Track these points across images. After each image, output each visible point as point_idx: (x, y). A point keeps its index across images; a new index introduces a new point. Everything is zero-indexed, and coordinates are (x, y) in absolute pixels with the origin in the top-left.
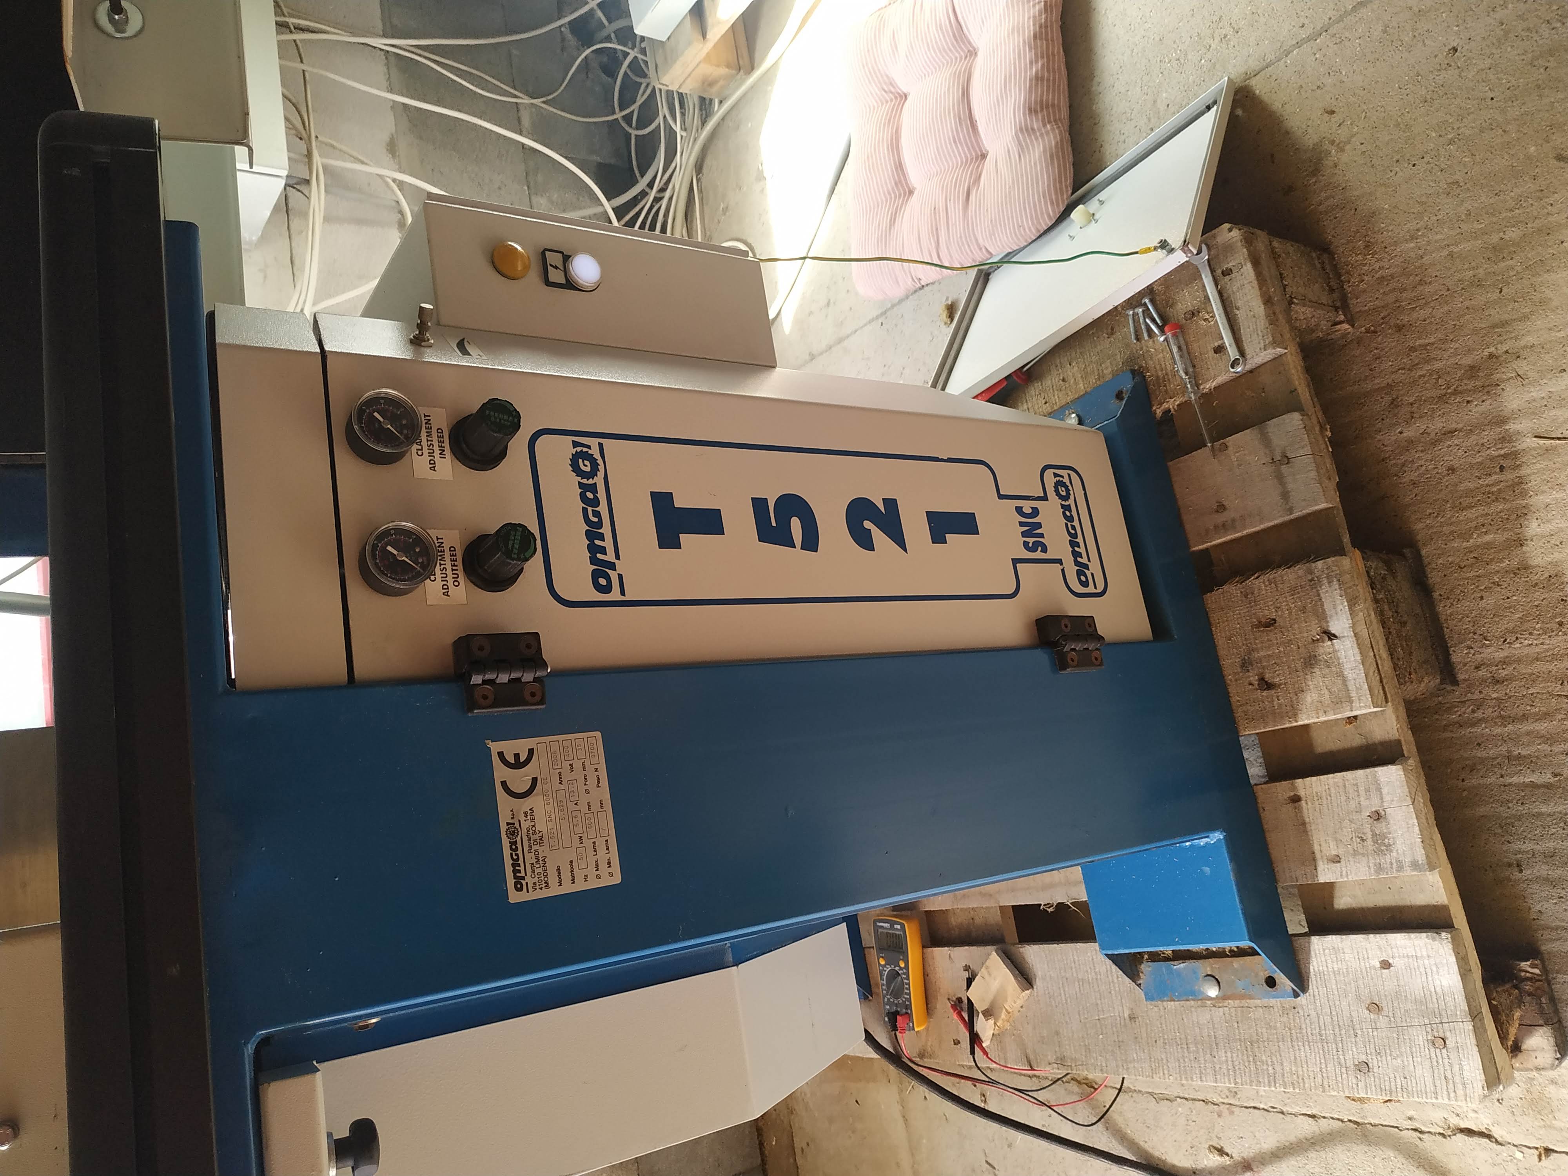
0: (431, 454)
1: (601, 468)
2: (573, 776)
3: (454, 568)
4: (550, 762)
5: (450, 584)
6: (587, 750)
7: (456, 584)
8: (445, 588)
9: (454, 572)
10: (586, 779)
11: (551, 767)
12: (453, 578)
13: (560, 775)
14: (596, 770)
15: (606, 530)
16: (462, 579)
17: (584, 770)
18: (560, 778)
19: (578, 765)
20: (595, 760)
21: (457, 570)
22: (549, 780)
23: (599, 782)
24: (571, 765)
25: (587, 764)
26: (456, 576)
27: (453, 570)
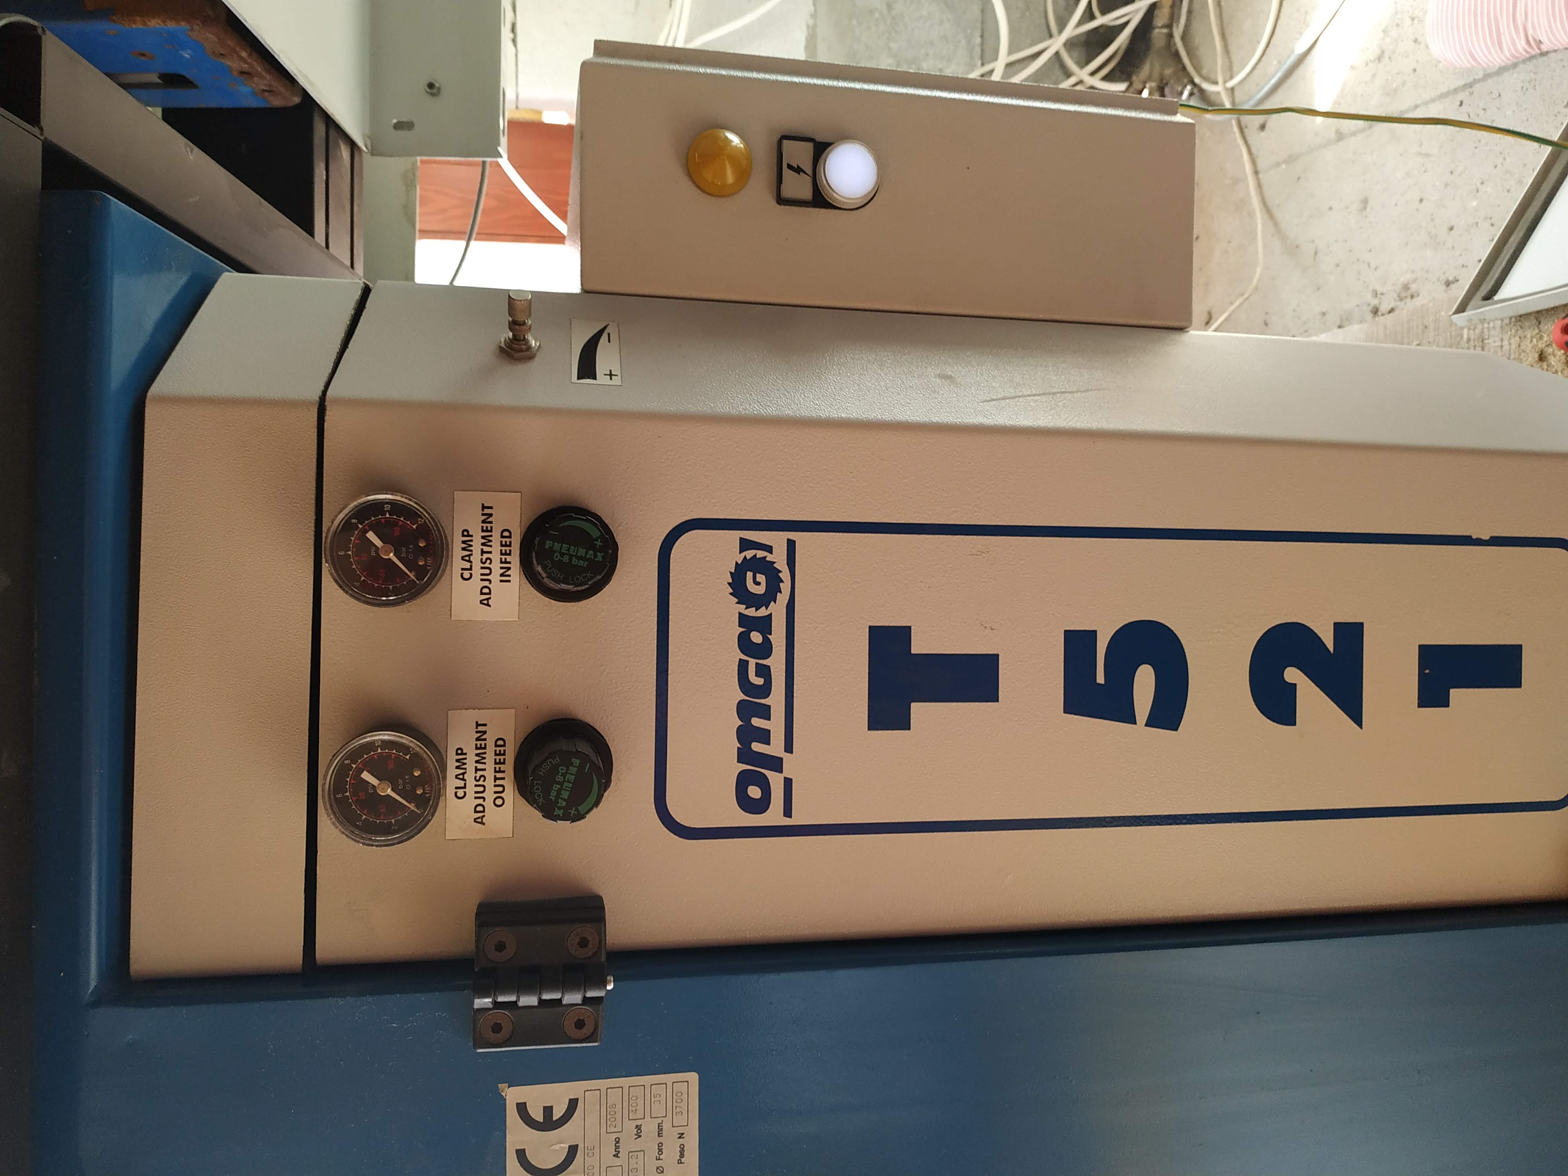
0: (486, 577)
1: (786, 587)
2: (640, 1144)
3: (499, 775)
4: (603, 1120)
5: (489, 804)
6: (669, 1104)
7: (499, 802)
8: (481, 810)
9: (498, 782)
10: (660, 1150)
11: (603, 1130)
12: (495, 792)
13: (618, 1142)
14: (681, 1136)
15: (776, 700)
16: (510, 794)
17: (660, 1135)
18: (617, 1147)
19: (649, 1127)
20: (680, 1120)
21: (503, 779)
22: (597, 1151)
23: (682, 1155)
24: (638, 1127)
25: (666, 1126)
26: (501, 789)
27: (496, 779)
